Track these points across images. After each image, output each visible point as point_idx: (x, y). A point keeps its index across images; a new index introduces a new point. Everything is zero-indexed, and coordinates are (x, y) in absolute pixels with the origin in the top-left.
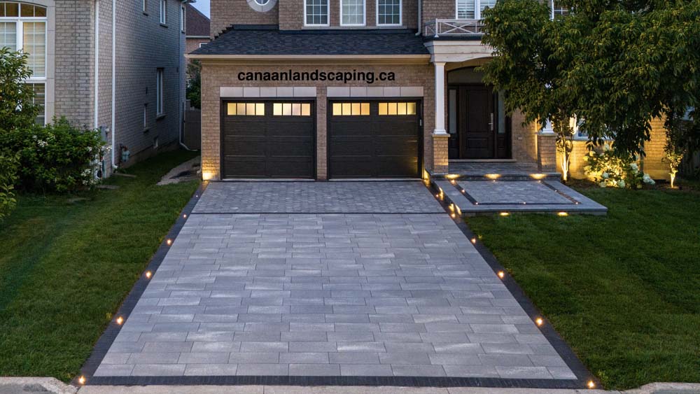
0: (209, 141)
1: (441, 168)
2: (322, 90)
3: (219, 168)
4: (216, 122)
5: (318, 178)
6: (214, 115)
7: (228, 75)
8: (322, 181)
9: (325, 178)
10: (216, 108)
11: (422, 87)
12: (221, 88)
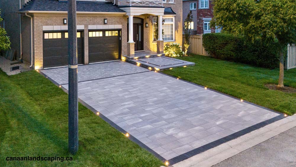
0: (38, 51)
1: (132, 55)
2: (86, 26)
3: (42, 63)
4: (41, 42)
5: (85, 63)
6: (40, 39)
7: (47, 20)
8: (86, 65)
9: (88, 63)
10: (41, 36)
11: (121, 25)
12: (43, 26)
